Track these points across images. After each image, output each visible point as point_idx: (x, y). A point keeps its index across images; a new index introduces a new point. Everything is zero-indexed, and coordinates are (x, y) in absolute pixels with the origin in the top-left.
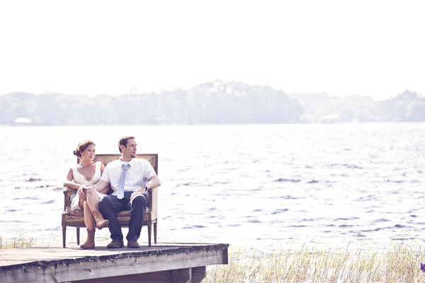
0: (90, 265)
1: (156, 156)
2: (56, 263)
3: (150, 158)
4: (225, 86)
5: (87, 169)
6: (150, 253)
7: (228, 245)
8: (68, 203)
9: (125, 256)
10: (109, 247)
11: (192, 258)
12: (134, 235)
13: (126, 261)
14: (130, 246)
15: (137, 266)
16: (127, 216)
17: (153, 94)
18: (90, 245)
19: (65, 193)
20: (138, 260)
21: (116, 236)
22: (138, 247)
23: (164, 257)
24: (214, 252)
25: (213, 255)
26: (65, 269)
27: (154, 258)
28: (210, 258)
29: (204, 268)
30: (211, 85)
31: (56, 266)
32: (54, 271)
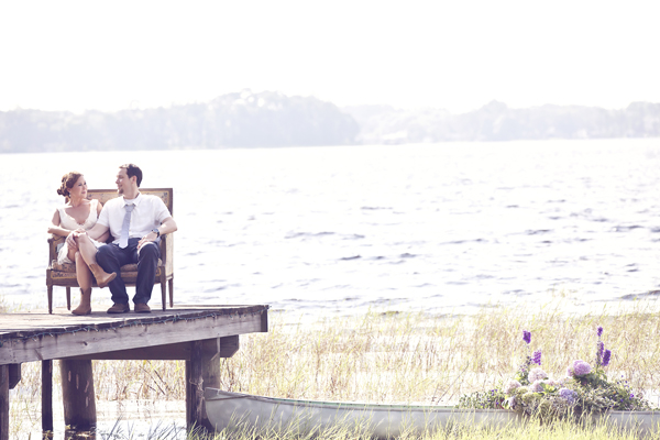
0: (86, 336)
1: (171, 190)
2: (40, 334)
3: (162, 193)
4: (256, 97)
5: (78, 210)
6: (164, 318)
7: (267, 307)
8: (54, 255)
9: (131, 323)
10: (111, 312)
11: (221, 325)
12: (143, 296)
13: (133, 330)
14: (138, 310)
15: (148, 337)
16: (133, 271)
17: (161, 110)
18: (85, 310)
19: (50, 241)
20: (149, 328)
21: (119, 297)
22: (148, 312)
23: (183, 324)
24: (250, 316)
25: (248, 320)
26: (53, 341)
27: (171, 325)
28: (244, 324)
29: (236, 337)
30: (236, 96)
31: (40, 337)
32: (38, 345)
